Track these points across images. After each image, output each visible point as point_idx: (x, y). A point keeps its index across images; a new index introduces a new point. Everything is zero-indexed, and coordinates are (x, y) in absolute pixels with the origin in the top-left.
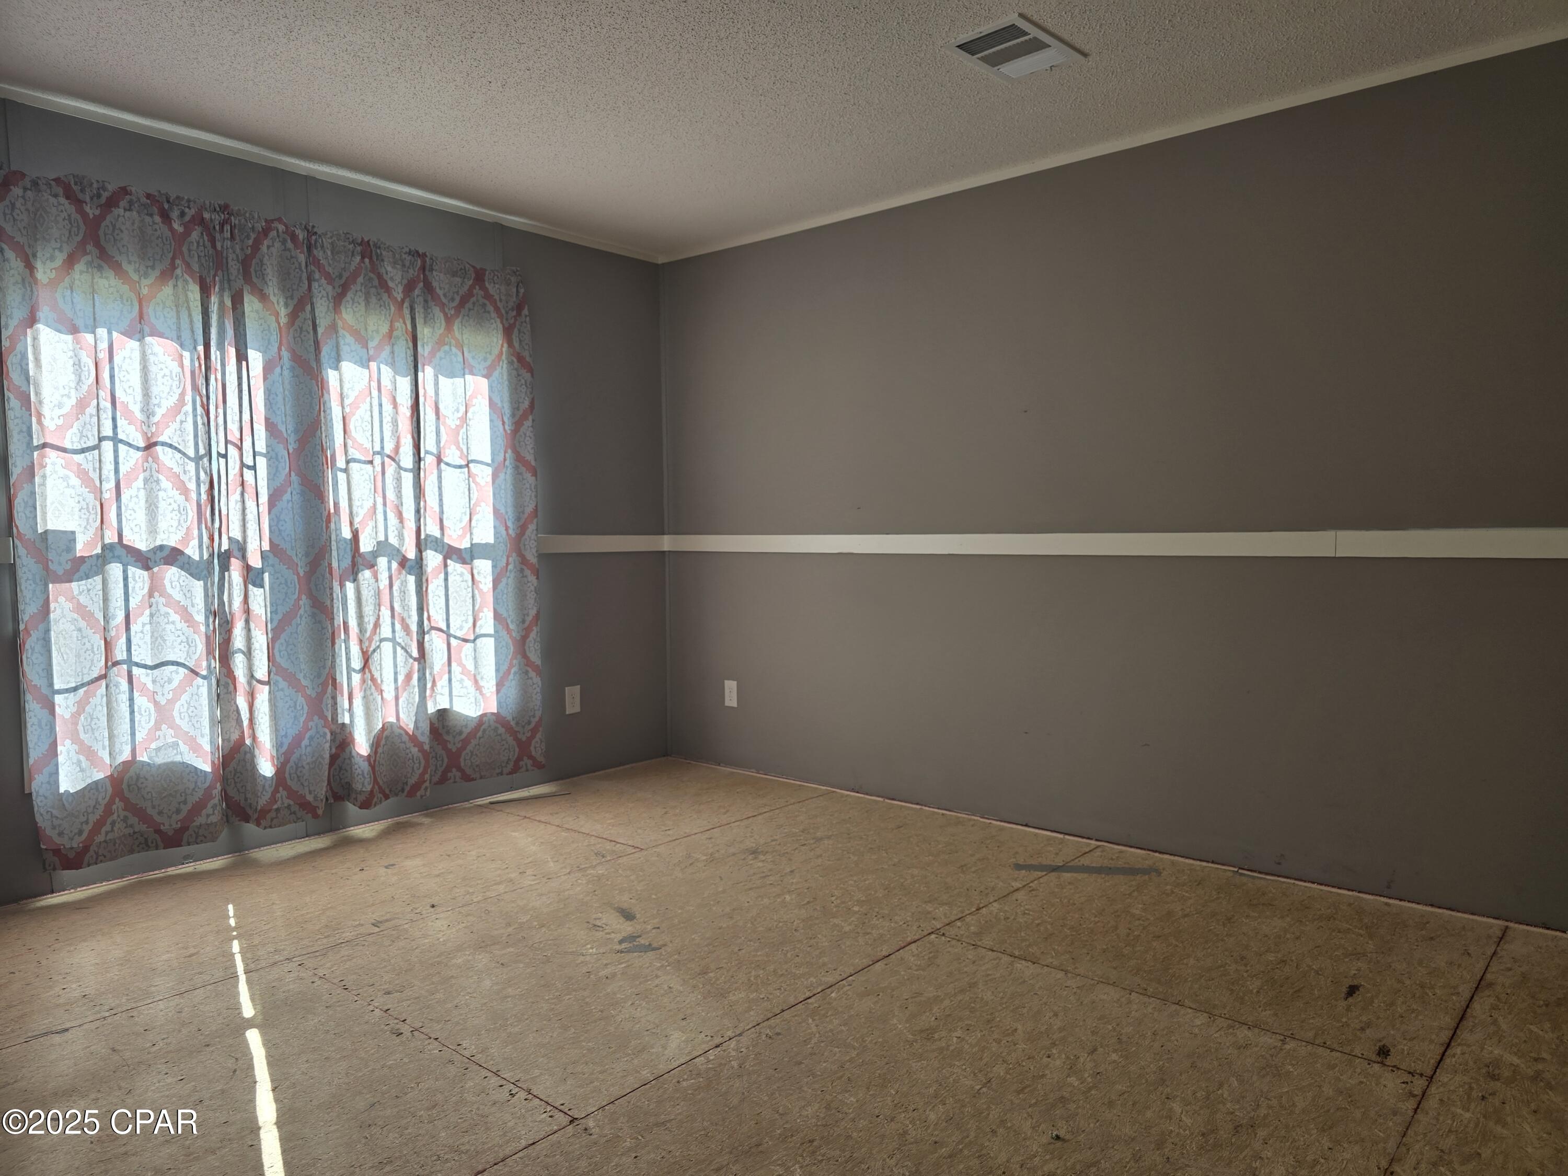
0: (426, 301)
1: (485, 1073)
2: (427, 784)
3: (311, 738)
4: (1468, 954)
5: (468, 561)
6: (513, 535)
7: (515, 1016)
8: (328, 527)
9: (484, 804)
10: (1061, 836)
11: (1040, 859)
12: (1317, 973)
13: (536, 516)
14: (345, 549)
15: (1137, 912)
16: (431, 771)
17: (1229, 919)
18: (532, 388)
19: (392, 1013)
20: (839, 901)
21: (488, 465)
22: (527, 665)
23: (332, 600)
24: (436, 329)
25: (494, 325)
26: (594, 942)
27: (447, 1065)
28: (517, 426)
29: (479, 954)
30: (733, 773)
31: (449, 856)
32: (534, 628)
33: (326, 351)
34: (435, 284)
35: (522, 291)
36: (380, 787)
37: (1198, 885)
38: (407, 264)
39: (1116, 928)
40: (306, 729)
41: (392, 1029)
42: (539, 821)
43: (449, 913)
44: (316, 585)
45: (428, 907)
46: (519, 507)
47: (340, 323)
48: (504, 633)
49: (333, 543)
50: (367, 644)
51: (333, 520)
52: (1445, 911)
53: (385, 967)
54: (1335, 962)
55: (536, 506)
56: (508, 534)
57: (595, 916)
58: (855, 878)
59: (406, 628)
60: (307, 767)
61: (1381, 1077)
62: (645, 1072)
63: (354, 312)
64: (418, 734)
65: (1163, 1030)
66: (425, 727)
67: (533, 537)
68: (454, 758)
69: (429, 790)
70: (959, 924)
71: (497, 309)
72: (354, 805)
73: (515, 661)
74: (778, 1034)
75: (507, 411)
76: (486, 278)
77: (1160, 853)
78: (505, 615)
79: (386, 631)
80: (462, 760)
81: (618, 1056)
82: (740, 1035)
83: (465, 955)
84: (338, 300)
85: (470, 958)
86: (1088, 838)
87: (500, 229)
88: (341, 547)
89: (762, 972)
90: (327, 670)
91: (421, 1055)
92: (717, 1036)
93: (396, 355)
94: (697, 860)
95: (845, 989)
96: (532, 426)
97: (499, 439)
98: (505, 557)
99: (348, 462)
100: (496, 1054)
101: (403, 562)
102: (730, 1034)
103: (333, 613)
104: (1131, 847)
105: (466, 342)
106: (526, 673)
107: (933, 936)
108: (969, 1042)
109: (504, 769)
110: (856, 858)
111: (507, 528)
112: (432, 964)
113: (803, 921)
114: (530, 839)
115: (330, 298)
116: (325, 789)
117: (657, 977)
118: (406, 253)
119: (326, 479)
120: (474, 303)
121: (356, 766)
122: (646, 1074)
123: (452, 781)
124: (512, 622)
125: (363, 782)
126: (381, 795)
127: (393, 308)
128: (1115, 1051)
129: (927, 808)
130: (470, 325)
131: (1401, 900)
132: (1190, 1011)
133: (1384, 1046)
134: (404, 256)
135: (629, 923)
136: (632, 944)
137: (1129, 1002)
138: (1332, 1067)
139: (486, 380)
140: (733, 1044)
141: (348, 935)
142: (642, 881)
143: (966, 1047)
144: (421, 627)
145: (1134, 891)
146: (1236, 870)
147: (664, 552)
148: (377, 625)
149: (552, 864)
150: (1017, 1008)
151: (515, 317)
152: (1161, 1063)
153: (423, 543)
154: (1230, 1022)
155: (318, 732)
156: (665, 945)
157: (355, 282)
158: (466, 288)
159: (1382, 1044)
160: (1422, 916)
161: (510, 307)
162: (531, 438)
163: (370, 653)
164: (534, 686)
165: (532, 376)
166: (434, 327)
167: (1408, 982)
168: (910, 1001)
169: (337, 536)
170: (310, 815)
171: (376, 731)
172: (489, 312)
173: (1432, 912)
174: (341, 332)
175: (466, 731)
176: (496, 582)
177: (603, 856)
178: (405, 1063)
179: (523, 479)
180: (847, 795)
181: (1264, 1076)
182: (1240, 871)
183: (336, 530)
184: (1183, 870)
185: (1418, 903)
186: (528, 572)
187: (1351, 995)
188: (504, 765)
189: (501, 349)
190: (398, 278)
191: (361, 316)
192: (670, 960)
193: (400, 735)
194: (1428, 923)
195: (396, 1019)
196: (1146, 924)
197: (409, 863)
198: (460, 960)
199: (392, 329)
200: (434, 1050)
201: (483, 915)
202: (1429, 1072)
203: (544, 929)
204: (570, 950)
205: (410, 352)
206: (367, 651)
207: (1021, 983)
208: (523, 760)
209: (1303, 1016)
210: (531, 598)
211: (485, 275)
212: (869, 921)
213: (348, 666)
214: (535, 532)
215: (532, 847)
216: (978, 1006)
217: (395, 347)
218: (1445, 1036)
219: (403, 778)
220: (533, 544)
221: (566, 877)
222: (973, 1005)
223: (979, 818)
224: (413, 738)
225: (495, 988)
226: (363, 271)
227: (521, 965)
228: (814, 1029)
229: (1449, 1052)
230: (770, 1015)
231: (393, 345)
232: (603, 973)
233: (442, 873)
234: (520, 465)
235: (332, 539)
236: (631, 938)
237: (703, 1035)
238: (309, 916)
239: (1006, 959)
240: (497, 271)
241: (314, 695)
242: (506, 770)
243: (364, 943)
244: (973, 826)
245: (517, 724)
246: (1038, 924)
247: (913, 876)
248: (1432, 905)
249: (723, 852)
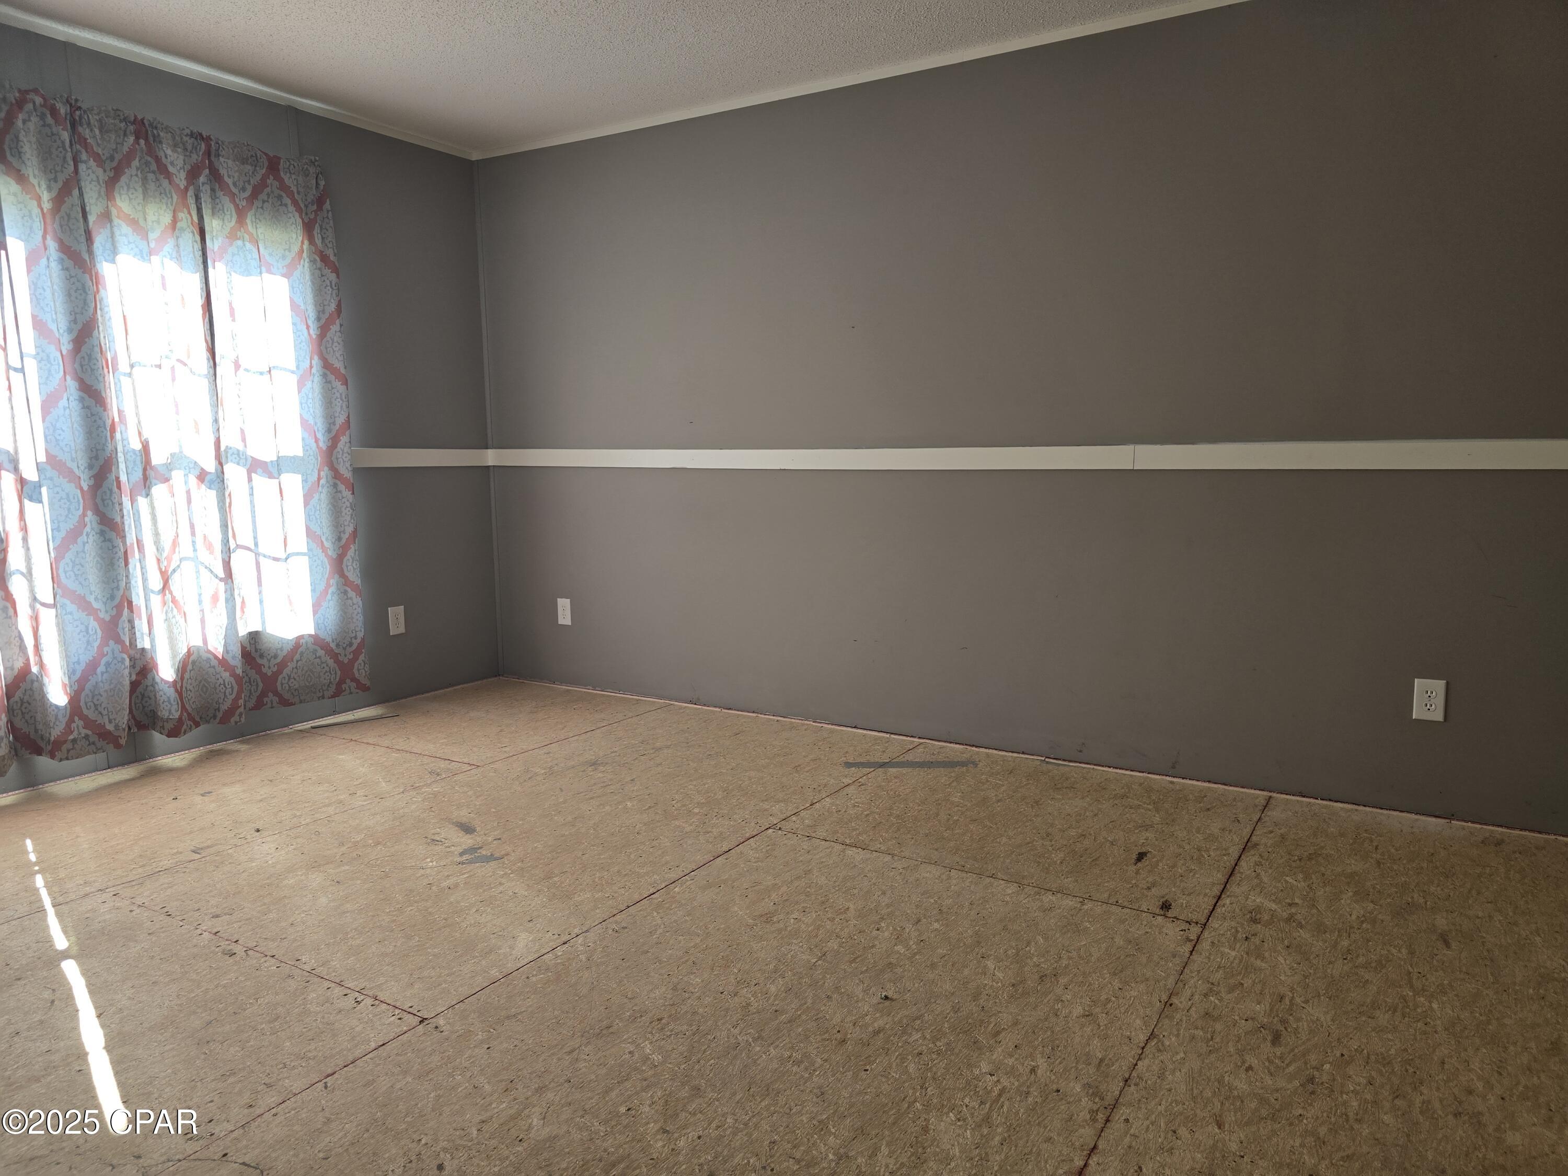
0: (213, 190)
1: (327, 984)
2: (242, 709)
3: (108, 664)
4: (1238, 821)
5: (276, 475)
6: (324, 448)
7: (356, 929)
8: (112, 437)
9: (306, 729)
10: (888, 736)
11: (868, 757)
12: (1112, 843)
13: (349, 427)
14: (135, 462)
15: (957, 800)
16: (245, 696)
17: (1037, 802)
18: (338, 289)
19: (223, 935)
20: (679, 805)
21: (293, 372)
22: (345, 585)
23: (123, 517)
24: (226, 221)
25: (292, 220)
26: (434, 855)
27: (287, 980)
28: (323, 330)
29: (312, 874)
30: (568, 690)
31: (271, 781)
32: (352, 546)
33: (99, 241)
34: (223, 172)
35: (322, 183)
36: (189, 714)
37: (1010, 773)
38: (189, 147)
39: (937, 815)
40: (102, 655)
41: (224, 950)
42: (368, 743)
43: (276, 836)
44: (103, 500)
45: (253, 832)
46: (330, 419)
47: (114, 212)
48: (319, 551)
49: (120, 455)
50: (165, 563)
51: (118, 430)
52: (1220, 786)
53: (211, 891)
54: (1127, 833)
55: (348, 417)
56: (318, 446)
57: (433, 831)
58: (694, 783)
59: (210, 547)
60: (104, 695)
61: (1163, 927)
62: (493, 972)
63: (130, 199)
64: (229, 658)
65: (979, 900)
66: (236, 651)
67: (346, 449)
68: (270, 682)
69: (243, 716)
70: (794, 818)
71: (295, 203)
72: (161, 733)
73: (332, 581)
74: (624, 928)
75: (311, 314)
76: (281, 167)
77: (977, 747)
78: (319, 532)
79: (185, 548)
80: (279, 684)
81: (465, 959)
82: (587, 931)
83: (297, 875)
84: (111, 185)
85: (303, 877)
86: (912, 737)
87: (294, 114)
88: (129, 458)
89: (606, 873)
90: (121, 592)
91: (258, 973)
92: (565, 934)
93: (181, 249)
94: (536, 774)
95: (688, 883)
96: (340, 331)
97: (304, 344)
98: (316, 472)
99: (132, 366)
100: (338, 966)
101: (202, 476)
102: (577, 931)
103: (124, 531)
104: (951, 743)
105: (261, 237)
106: (345, 592)
107: (770, 831)
108: (805, 922)
109: (325, 693)
110: (695, 765)
111: (317, 441)
112: (261, 886)
113: (645, 824)
114: (358, 762)
115: (101, 182)
116: (126, 718)
117: (501, 884)
118: (187, 135)
119: (107, 384)
120: (268, 195)
121: (161, 693)
122: (495, 973)
123: (269, 705)
124: (327, 539)
125: (169, 708)
126: (190, 723)
127: (175, 197)
128: (937, 921)
129: (762, 716)
130: (265, 218)
131: (1183, 778)
132: (1003, 882)
133: (1167, 901)
134: (185, 139)
135: (468, 836)
136: (473, 855)
137: (949, 878)
138: (1122, 922)
139: (286, 280)
140: (580, 940)
141: (166, 863)
142: (480, 796)
143: (803, 926)
144: (226, 545)
145: (953, 781)
146: (1043, 759)
147: (488, 467)
148: (175, 543)
149: (384, 784)
150: (848, 890)
151: (316, 211)
152: (977, 928)
153: (223, 454)
154: (1037, 889)
155: (115, 658)
156: (507, 855)
157: (129, 165)
158: (258, 177)
159: (1165, 899)
160: (1201, 791)
161: (309, 200)
162: (339, 344)
163: (170, 572)
164: (354, 607)
165: (338, 277)
166: (223, 220)
167: (1187, 847)
168: (750, 890)
169: (124, 446)
170: (111, 745)
171: (181, 656)
172: (286, 205)
173: (1209, 788)
174: (116, 221)
175: (281, 655)
176: (307, 498)
177: (438, 775)
178: (241, 981)
179: (333, 388)
180: (686, 707)
181: (1065, 933)
182: (1047, 760)
183: (123, 440)
184: (997, 761)
185: (1198, 781)
186: (342, 487)
187: (1140, 861)
188: (324, 688)
189: (302, 247)
190: (180, 163)
191: (139, 204)
192: (514, 868)
193: (208, 660)
194: (1205, 796)
195: (227, 940)
196: (964, 809)
197: (227, 790)
198: (292, 881)
199: (175, 221)
200: (271, 966)
201: (313, 836)
202: (1204, 921)
203: (379, 847)
204: (409, 865)
205: (198, 246)
206: (166, 571)
207: (852, 868)
208: (345, 683)
209: (1099, 880)
210: (347, 514)
211: (279, 164)
212: (709, 821)
213: (145, 588)
214: (348, 445)
215: (361, 769)
216: (813, 890)
217: (180, 239)
218: (1216, 891)
219: (215, 704)
220: (347, 458)
221: (400, 796)
222: (808, 890)
223: (811, 723)
224: (223, 662)
225: (332, 904)
226: (139, 154)
227: (359, 882)
228: (659, 922)
229: (1220, 902)
230: (615, 912)
231: (178, 238)
232: (445, 884)
233: (265, 798)
234: (328, 373)
235: (119, 450)
236: (472, 850)
237: (550, 934)
238: (120, 847)
239: (839, 847)
240: (293, 160)
241: (107, 618)
242: (327, 694)
243: (184, 870)
244: (806, 730)
245: (338, 645)
246: (867, 815)
247: (750, 778)
248: (1209, 782)
249: (562, 765)
